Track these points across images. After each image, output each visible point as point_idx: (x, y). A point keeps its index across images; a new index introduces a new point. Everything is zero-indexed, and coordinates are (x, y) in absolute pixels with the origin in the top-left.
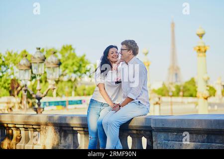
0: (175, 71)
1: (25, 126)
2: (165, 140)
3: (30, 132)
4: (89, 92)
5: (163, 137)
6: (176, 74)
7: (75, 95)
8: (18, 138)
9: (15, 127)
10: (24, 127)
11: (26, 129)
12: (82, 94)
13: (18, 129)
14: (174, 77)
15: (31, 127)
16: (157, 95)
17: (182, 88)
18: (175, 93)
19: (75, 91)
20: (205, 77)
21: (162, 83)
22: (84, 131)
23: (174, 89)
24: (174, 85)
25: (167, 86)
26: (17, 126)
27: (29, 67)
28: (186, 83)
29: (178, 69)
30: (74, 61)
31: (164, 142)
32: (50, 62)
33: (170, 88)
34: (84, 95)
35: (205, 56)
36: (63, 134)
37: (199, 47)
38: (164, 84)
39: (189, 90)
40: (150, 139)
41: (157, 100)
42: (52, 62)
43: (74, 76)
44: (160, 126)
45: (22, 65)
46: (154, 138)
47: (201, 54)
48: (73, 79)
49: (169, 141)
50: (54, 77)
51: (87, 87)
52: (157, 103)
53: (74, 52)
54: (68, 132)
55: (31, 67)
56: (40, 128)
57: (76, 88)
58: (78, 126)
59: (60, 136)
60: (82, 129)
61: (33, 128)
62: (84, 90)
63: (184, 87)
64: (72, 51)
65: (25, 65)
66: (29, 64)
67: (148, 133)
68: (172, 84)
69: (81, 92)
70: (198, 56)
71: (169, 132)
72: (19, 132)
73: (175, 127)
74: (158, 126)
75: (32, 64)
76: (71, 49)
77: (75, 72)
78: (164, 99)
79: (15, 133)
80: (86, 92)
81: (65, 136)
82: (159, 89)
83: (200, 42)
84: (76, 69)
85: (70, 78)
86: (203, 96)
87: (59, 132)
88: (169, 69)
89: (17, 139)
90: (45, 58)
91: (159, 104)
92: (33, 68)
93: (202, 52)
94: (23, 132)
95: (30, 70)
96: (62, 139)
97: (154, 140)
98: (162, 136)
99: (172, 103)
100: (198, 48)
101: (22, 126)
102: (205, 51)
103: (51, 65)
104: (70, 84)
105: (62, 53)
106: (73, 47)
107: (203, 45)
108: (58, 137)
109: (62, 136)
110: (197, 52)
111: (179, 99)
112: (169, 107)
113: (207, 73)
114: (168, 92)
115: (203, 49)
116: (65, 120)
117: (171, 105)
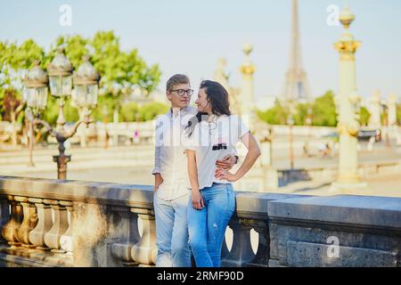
0: (298, 78)
1: (45, 201)
2: (291, 239)
3: (53, 210)
4: (144, 115)
5: (287, 234)
6: (300, 84)
7: (119, 121)
8: (33, 220)
9: (28, 202)
10: (43, 203)
11: (47, 206)
12: (132, 119)
13: (32, 204)
14: (296, 89)
15: (56, 202)
16: (265, 125)
17: (310, 111)
18: (298, 118)
19: (119, 112)
20: (354, 96)
21: (274, 100)
22: (149, 214)
23: (294, 112)
24: (296, 103)
25: (283, 105)
26: (30, 200)
27: (45, 83)
28: (317, 100)
29: (303, 74)
30: (118, 60)
31: (289, 242)
32: (82, 75)
33: (288, 108)
34: (134, 121)
35: (353, 59)
36: (112, 217)
37: (343, 43)
38: (277, 102)
39: (322, 112)
40: (265, 234)
41: (266, 133)
42: (86, 76)
43: (116, 87)
44: (283, 214)
45: (31, 81)
46: (271, 233)
47: (347, 56)
48: (115, 92)
49: (298, 241)
50: (89, 102)
51: (140, 106)
52: (266, 140)
53: (117, 42)
54: (121, 215)
55: (47, 84)
56: (71, 206)
57: (120, 108)
58: (140, 206)
59: (108, 222)
60: (146, 211)
61: (59, 205)
62: (135, 111)
63: (314, 108)
64: (114, 43)
65: (37, 79)
66: (44, 79)
67: (261, 224)
68: (291, 101)
69: (130, 116)
70: (341, 59)
71: (300, 226)
72: (33, 210)
73: (309, 218)
74: (279, 215)
75: (50, 79)
76: (112, 38)
77: (119, 80)
78: (277, 129)
79: (27, 211)
80: (138, 116)
81: (116, 222)
82: (269, 111)
83: (345, 35)
84: (120, 74)
85: (109, 90)
86: (348, 132)
87: (106, 213)
88: (288, 74)
89: (30, 222)
90: (74, 69)
91: (270, 141)
92: (51, 84)
93: (348, 52)
94: (41, 211)
95: (47, 89)
96: (112, 226)
97: (271, 237)
98: (287, 231)
99: (292, 138)
100: (341, 46)
101: (40, 201)
102: (354, 51)
103: (84, 82)
104: (110, 101)
105: (96, 46)
106: (116, 35)
107: (350, 39)
108: (103, 224)
109: (111, 220)
110: (340, 52)
111: (305, 130)
112: (287, 145)
113: (356, 90)
114: (285, 115)
115: (350, 48)
116: (118, 195)
117: (291, 141)
